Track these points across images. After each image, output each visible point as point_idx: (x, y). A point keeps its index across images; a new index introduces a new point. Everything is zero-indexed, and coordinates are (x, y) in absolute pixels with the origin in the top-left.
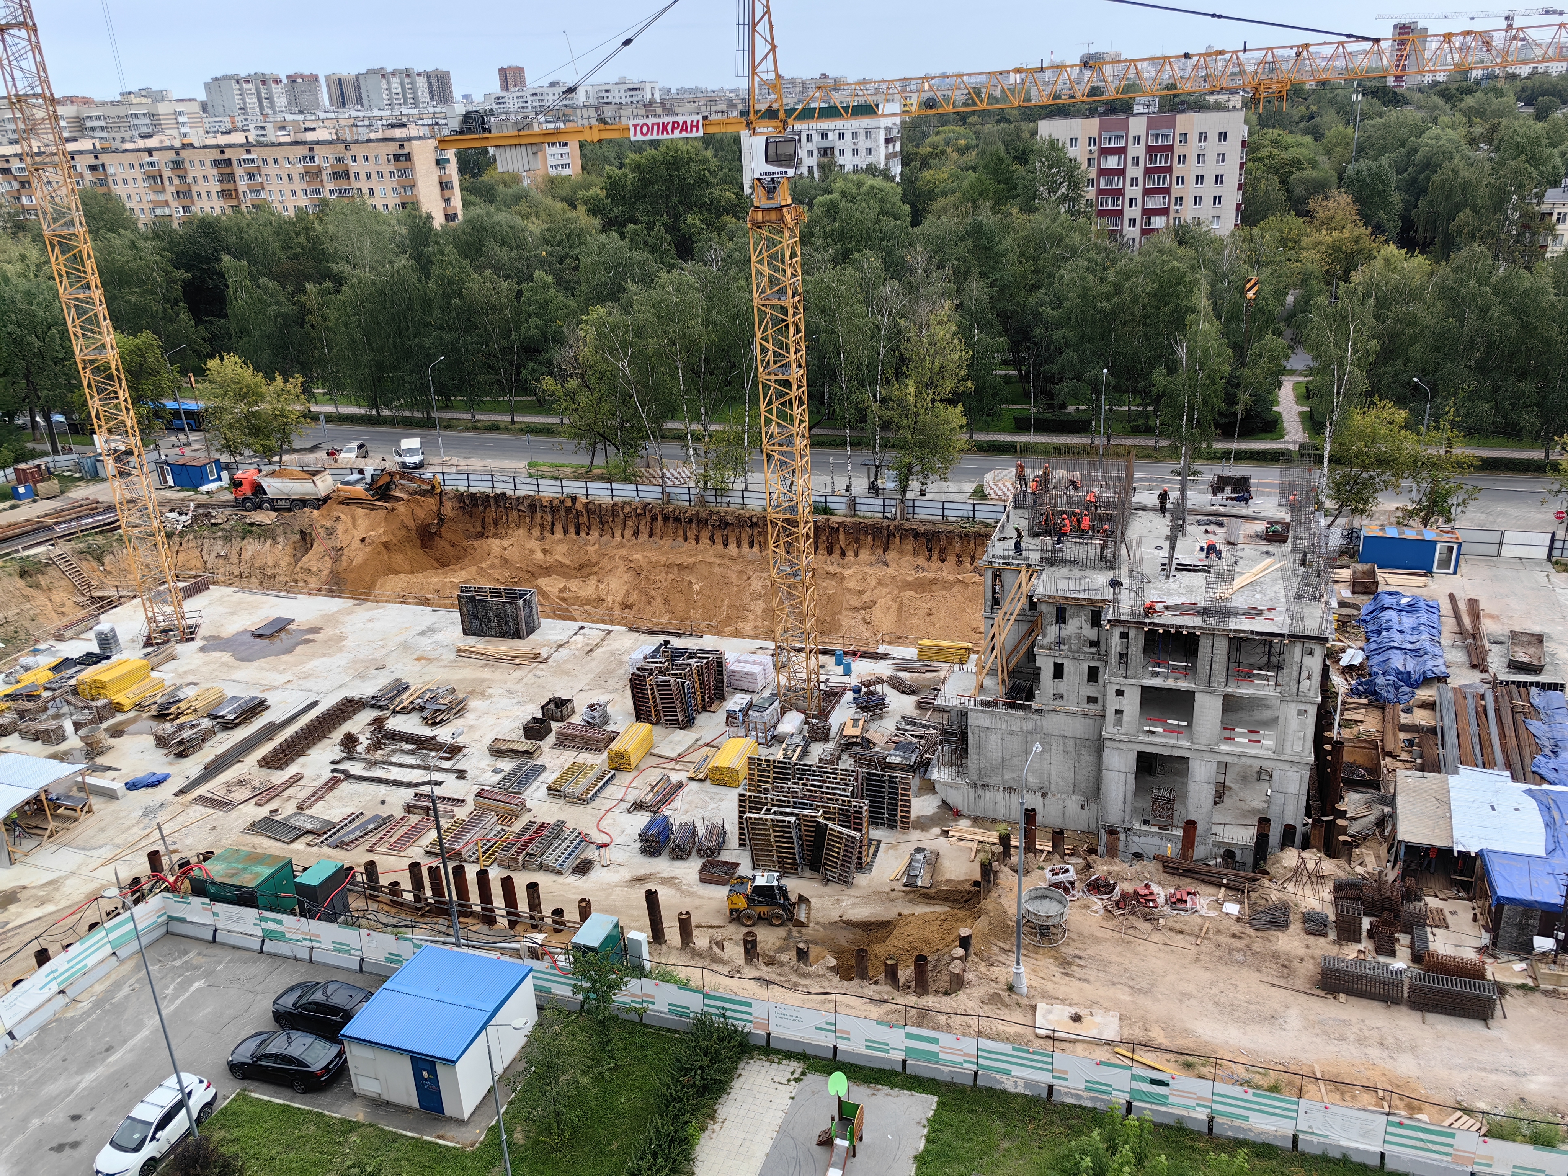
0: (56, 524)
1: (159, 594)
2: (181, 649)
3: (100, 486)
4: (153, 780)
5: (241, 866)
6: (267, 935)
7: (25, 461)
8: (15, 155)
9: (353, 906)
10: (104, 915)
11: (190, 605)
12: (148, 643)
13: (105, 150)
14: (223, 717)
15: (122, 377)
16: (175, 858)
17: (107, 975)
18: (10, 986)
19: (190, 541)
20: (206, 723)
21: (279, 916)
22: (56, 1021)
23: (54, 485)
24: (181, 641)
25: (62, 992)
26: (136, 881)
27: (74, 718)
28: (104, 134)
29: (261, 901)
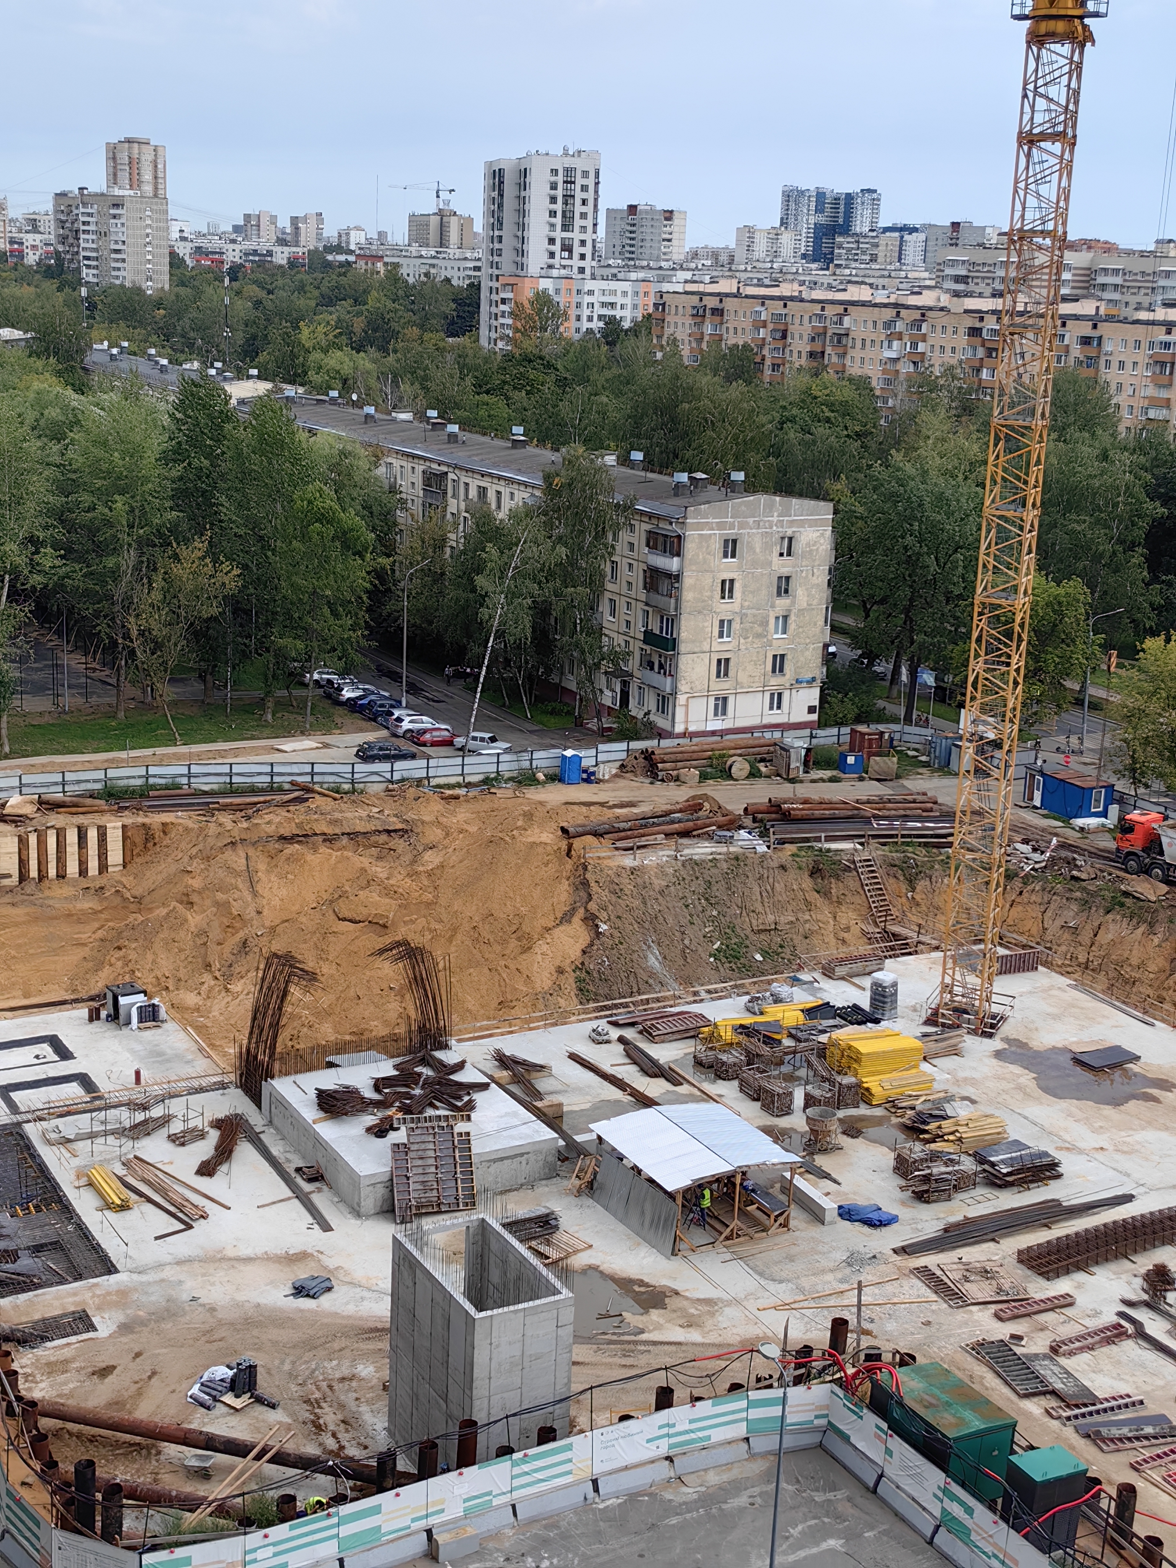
0: (876, 817)
1: (969, 954)
2: (972, 1043)
3: (947, 782)
4: (874, 1216)
5: (945, 1397)
6: (945, 1522)
7: (867, 722)
8: (994, 312)
9: (1081, 1543)
10: (753, 1378)
11: (1004, 985)
12: (931, 1021)
13: (1109, 318)
14: (993, 1165)
15: (1025, 636)
16: (866, 1342)
17: (729, 1465)
18: (616, 1419)
19: (1035, 894)
20: (968, 1165)
21: (971, 1501)
22: (650, 1495)
23: (892, 763)
24: (974, 1032)
25: (669, 1459)
26: (806, 1351)
27: (809, 1087)
28: (1116, 296)
29: (954, 1463)
